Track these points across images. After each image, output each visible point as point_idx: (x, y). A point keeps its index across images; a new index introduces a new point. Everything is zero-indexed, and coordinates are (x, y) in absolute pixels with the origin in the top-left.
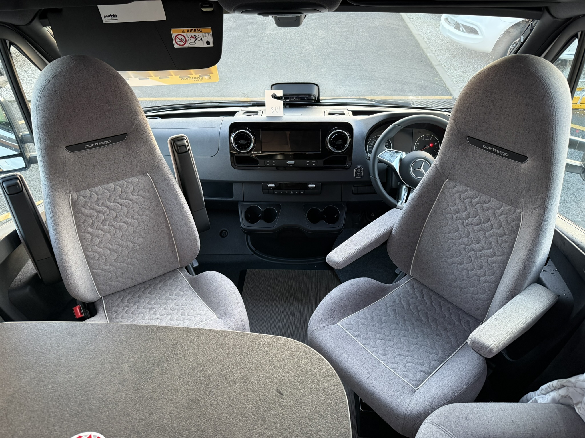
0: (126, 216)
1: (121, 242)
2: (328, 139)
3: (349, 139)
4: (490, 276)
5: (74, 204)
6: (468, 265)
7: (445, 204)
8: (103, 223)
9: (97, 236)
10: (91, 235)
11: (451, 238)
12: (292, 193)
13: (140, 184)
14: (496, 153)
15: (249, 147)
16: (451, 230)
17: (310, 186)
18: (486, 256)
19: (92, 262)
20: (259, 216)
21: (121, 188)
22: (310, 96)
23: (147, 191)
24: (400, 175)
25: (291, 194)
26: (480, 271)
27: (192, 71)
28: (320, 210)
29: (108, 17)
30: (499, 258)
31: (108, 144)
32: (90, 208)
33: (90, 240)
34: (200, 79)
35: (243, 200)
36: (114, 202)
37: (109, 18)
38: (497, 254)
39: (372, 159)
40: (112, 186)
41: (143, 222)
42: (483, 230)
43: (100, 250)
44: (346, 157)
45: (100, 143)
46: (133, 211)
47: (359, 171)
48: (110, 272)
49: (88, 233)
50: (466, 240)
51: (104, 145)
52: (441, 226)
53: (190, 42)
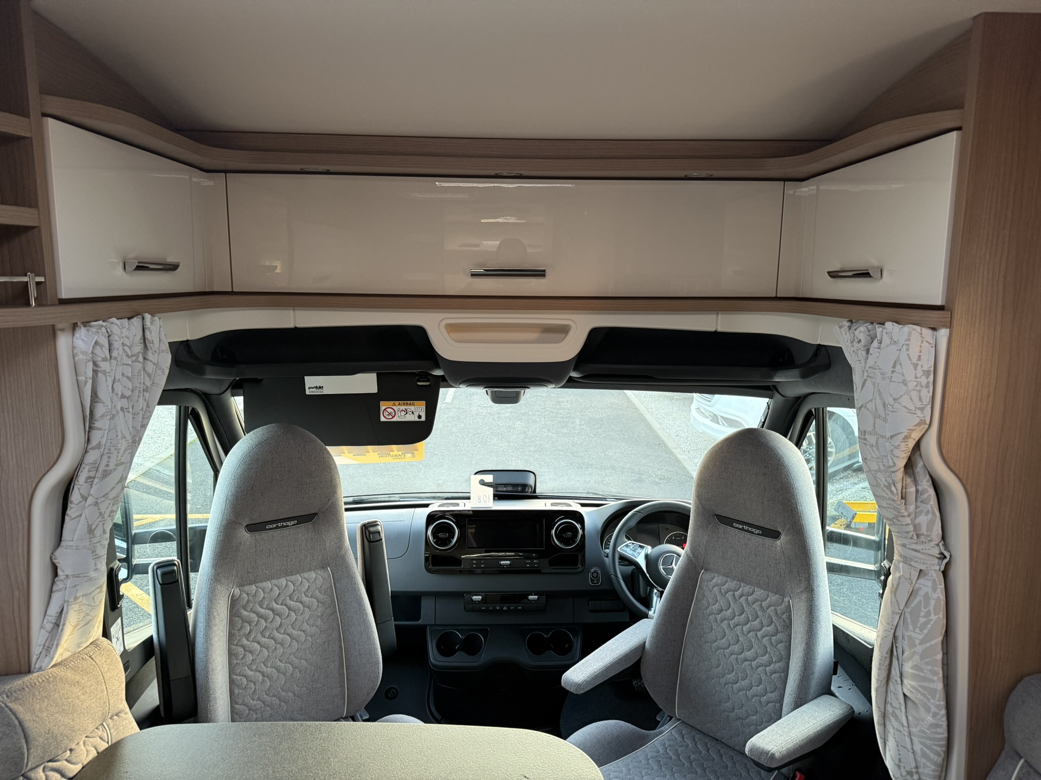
0: (292, 625)
1: (279, 663)
2: (553, 532)
3: (580, 531)
4: (772, 692)
5: (234, 603)
6: (743, 682)
7: (704, 602)
8: (262, 634)
9: (251, 652)
10: (245, 650)
11: (718, 648)
12: (505, 608)
13: (317, 582)
14: (748, 531)
15: (450, 542)
16: (717, 636)
17: (531, 597)
18: (762, 665)
19: (236, 691)
20: (456, 648)
21: (294, 585)
22: (525, 486)
23: (323, 592)
24: (648, 575)
25: (505, 610)
26: (759, 688)
27: (394, 447)
28: (545, 636)
29: (313, 388)
30: (778, 665)
31: (293, 525)
32: (252, 611)
33: (241, 657)
34: (402, 457)
35: (434, 623)
36: (282, 604)
37: (314, 390)
38: (774, 660)
39: (610, 555)
40: (283, 581)
41: (311, 636)
42: (753, 630)
43: (251, 673)
44: (577, 555)
45: (284, 524)
46: (301, 619)
47: (595, 575)
48: (255, 711)
49: (243, 646)
50: (736, 648)
51: (288, 526)
52: (704, 633)
53: (400, 415)
